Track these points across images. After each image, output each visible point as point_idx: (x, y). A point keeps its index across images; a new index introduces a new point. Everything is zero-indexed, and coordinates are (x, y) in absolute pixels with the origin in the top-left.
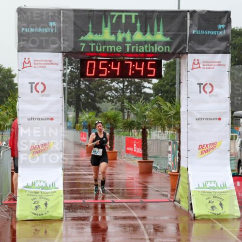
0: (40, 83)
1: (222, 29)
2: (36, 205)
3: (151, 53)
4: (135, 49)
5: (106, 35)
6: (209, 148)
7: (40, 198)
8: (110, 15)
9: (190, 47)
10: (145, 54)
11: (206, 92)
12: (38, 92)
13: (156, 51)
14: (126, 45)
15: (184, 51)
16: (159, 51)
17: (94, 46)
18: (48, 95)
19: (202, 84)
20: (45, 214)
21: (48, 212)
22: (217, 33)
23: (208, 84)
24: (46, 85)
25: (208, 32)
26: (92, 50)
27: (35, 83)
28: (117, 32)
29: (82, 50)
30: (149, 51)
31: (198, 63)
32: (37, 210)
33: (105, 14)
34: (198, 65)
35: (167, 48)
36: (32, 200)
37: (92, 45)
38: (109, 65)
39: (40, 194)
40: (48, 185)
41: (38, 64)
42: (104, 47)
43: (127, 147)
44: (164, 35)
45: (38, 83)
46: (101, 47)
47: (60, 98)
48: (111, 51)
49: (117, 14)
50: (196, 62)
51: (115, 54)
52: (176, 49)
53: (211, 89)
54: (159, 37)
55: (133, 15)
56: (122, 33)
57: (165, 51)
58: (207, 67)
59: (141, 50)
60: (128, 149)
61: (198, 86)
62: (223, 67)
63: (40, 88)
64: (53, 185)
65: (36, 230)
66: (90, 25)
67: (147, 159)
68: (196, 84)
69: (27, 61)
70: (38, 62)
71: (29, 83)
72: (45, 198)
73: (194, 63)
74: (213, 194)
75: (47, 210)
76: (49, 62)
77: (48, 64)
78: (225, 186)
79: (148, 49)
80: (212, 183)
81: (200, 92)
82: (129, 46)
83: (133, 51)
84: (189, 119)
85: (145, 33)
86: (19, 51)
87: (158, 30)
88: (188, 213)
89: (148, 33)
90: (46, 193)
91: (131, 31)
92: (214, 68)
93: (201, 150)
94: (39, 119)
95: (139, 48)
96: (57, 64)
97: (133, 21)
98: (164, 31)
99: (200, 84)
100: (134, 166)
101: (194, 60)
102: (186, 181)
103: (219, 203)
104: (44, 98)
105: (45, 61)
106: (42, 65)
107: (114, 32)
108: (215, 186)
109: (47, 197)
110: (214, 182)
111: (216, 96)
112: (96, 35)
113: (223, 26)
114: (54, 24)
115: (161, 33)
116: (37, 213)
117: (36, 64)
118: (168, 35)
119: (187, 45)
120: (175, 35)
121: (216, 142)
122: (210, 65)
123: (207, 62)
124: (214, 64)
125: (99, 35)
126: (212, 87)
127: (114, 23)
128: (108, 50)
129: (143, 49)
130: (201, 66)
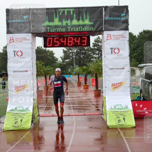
0: (19, 51)
1: (123, 17)
2: (16, 121)
3: (82, 32)
4: (73, 29)
5: (56, 22)
7: (19, 117)
8: (58, 11)
9: (105, 27)
10: (79, 32)
11: (116, 53)
12: (18, 56)
13: (85, 30)
14: (68, 27)
15: (102, 30)
16: (87, 30)
17: (49, 28)
18: (24, 58)
19: (113, 48)
20: (20, 126)
21: (22, 125)
22: (120, 19)
23: (117, 48)
24: (23, 52)
25: (115, 18)
26: (49, 31)
28: (62, 21)
30: (82, 30)
31: (110, 36)
32: (15, 124)
35: (92, 29)
38: (60, 40)
39: (19, 115)
40: (24, 109)
43: (92, 83)
44: (90, 21)
45: (18, 51)
46: (53, 29)
47: (31, 59)
48: (59, 31)
49: (62, 10)
50: (109, 36)
51: (62, 33)
52: (97, 28)
54: (87, 22)
55: (72, 10)
56: (66, 21)
57: (91, 30)
61: (111, 49)
63: (19, 54)
64: (27, 109)
66: (47, 17)
67: (98, 89)
70: (18, 39)
71: (13, 51)
72: (21, 117)
73: (108, 36)
74: (119, 112)
77: (23, 40)
79: (80, 29)
80: (120, 106)
81: (112, 53)
82: (70, 28)
83: (72, 31)
85: (78, 20)
86: (7, 33)
87: (86, 18)
90: (23, 114)
91: (70, 20)
94: (19, 72)
95: (75, 29)
96: (29, 40)
97: (72, 14)
98: (89, 19)
99: (112, 49)
101: (108, 35)
102: (105, 105)
103: (123, 118)
104: (22, 60)
105: (22, 38)
106: (20, 41)
107: (61, 20)
108: (121, 107)
110: (121, 105)
112: (50, 22)
113: (124, 14)
115: (88, 20)
116: (15, 126)
117: (17, 40)
118: (92, 21)
119: (103, 26)
120: (96, 20)
121: (122, 82)
122: (117, 37)
123: (115, 35)
124: (119, 36)
125: (52, 23)
126: (119, 50)
127: (60, 15)
128: (57, 31)
129: (78, 29)
130: (112, 38)
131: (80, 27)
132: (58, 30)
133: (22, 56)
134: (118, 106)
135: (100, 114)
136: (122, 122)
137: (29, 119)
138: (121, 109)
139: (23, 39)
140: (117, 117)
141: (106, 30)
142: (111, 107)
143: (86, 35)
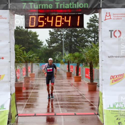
3: (75, 9)
4: (62, 6)
6: (118, 78)
10: (70, 10)
11: (116, 37)
13: (78, 7)
14: (56, 3)
15: (98, 7)
16: (80, 7)
19: (113, 31)
23: (117, 31)
26: (31, 8)
29: (24, 8)
30: (73, 7)
31: (110, 15)
34: (110, 17)
35: (86, 5)
38: (46, 19)
42: (39, 5)
47: (8, 43)
48: (45, 8)
50: (108, 15)
51: (48, 11)
52: (93, 5)
53: (119, 34)
57: (85, 7)
60: (86, 75)
61: (110, 32)
68: (109, 31)
73: (106, 15)
74: (120, 112)
79: (72, 6)
81: (111, 37)
82: (58, 4)
83: (61, 7)
92: (121, 19)
93: (113, 79)
95: (65, 6)
96: (6, 18)
99: (111, 31)
101: (107, 13)
102: (102, 102)
119: (101, 2)
121: (124, 74)
122: (119, 17)
123: (116, 14)
124: (121, 15)
126: (120, 33)
128: (42, 8)
129: (68, 6)
130: (112, 17)
131: (72, 3)
132: (44, 6)
134: (118, 104)
135: (95, 114)
137: (4, 120)
138: (122, 109)
140: (117, 118)
141: (105, 7)
142: (110, 106)
143: (79, 14)
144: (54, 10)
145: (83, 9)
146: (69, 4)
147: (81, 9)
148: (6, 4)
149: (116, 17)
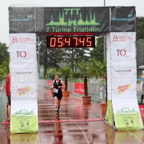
0: (23, 52)
1: (130, 17)
2: (22, 124)
4: (79, 30)
8: (64, 10)
9: (112, 28)
10: (85, 33)
11: (122, 55)
12: (22, 57)
13: (91, 31)
15: (108, 31)
16: (93, 31)
18: (28, 59)
20: (28, 129)
21: (29, 128)
22: (127, 20)
23: (123, 50)
24: (27, 53)
25: (122, 19)
26: (54, 31)
27: (20, 52)
28: (68, 20)
29: (48, 31)
30: (88, 31)
31: (117, 38)
32: (22, 127)
33: (61, 10)
34: (117, 39)
35: (98, 29)
36: (19, 121)
37: (53, 28)
38: (64, 40)
39: (24, 118)
41: (21, 40)
42: (60, 29)
43: (75, 88)
44: (96, 21)
45: (22, 52)
46: (58, 29)
47: (35, 60)
48: (65, 31)
49: (68, 10)
50: (115, 37)
51: (66, 34)
52: (103, 30)
53: (124, 53)
54: (93, 22)
55: (78, 10)
56: (71, 21)
57: (97, 31)
58: (122, 40)
59: (83, 31)
60: (76, 90)
61: (117, 51)
62: (132, 39)
64: (32, 112)
65: (22, 139)
66: (52, 17)
67: (87, 96)
69: (15, 38)
71: (17, 52)
73: (114, 38)
74: (127, 115)
75: (28, 127)
76: (28, 39)
78: (134, 110)
80: (127, 109)
81: (118, 55)
82: (76, 28)
84: (112, 71)
86: (10, 33)
87: (93, 19)
88: (113, 127)
89: (87, 20)
90: (28, 117)
91: (76, 20)
92: (126, 40)
93: (120, 89)
94: (23, 73)
96: (33, 40)
97: (78, 13)
98: (96, 19)
99: (118, 50)
100: (80, 100)
101: (114, 36)
102: (111, 108)
103: (131, 120)
104: (26, 61)
106: (24, 41)
107: (66, 20)
109: (28, 120)
111: (127, 57)
112: (56, 22)
113: (131, 15)
114: (31, 16)
116: (22, 129)
117: (20, 40)
118: (98, 21)
119: (110, 27)
120: (102, 21)
122: (124, 39)
123: (122, 37)
124: (126, 38)
125: (58, 22)
127: (66, 15)
129: (84, 30)
130: (119, 39)
131: (86, 28)
132: (64, 30)
133: (25, 57)
134: (125, 109)
136: (131, 125)
138: (128, 112)
139: (26, 39)
141: (113, 31)
142: (118, 110)
143: (90, 36)
144: (72, 33)
145: (96, 32)
146: (84, 28)
147: (94, 32)
148: (33, 29)
149: (122, 39)
